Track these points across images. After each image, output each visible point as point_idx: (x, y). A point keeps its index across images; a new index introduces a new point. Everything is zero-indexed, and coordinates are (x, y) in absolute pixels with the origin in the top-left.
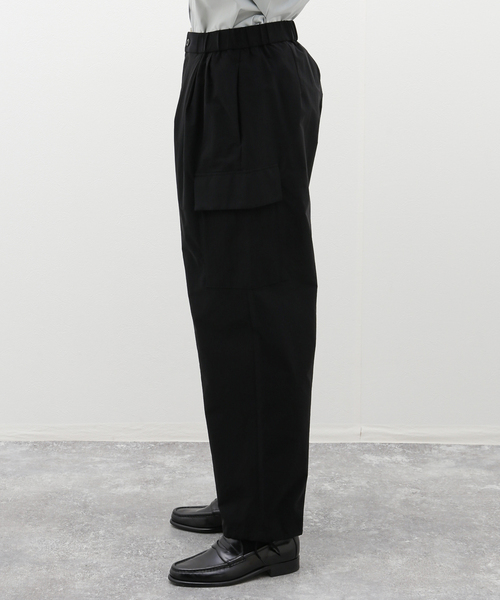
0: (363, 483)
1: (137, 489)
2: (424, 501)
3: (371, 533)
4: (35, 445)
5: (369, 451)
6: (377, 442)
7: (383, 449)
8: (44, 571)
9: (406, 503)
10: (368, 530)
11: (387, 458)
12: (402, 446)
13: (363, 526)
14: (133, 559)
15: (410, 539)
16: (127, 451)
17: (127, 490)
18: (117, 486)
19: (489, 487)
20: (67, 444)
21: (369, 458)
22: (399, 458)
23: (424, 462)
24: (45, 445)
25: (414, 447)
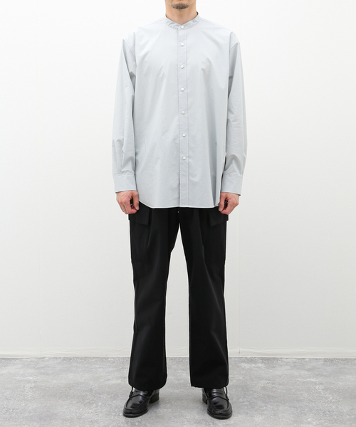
0: (241, 378)
1: (119, 381)
2: (273, 387)
3: (245, 404)
4: (64, 359)
5: (244, 361)
6: (249, 357)
7: (251, 360)
8: (69, 424)
9: (264, 388)
10: (243, 402)
11: (253, 365)
12: (262, 359)
13: (241, 400)
14: (116, 417)
15: (266, 406)
16: (114, 362)
17: (114, 382)
18: (109, 380)
19: (309, 379)
20: (82, 358)
21: (243, 365)
22: (260, 365)
23: (274, 367)
24: (70, 359)
25: (268, 359)
